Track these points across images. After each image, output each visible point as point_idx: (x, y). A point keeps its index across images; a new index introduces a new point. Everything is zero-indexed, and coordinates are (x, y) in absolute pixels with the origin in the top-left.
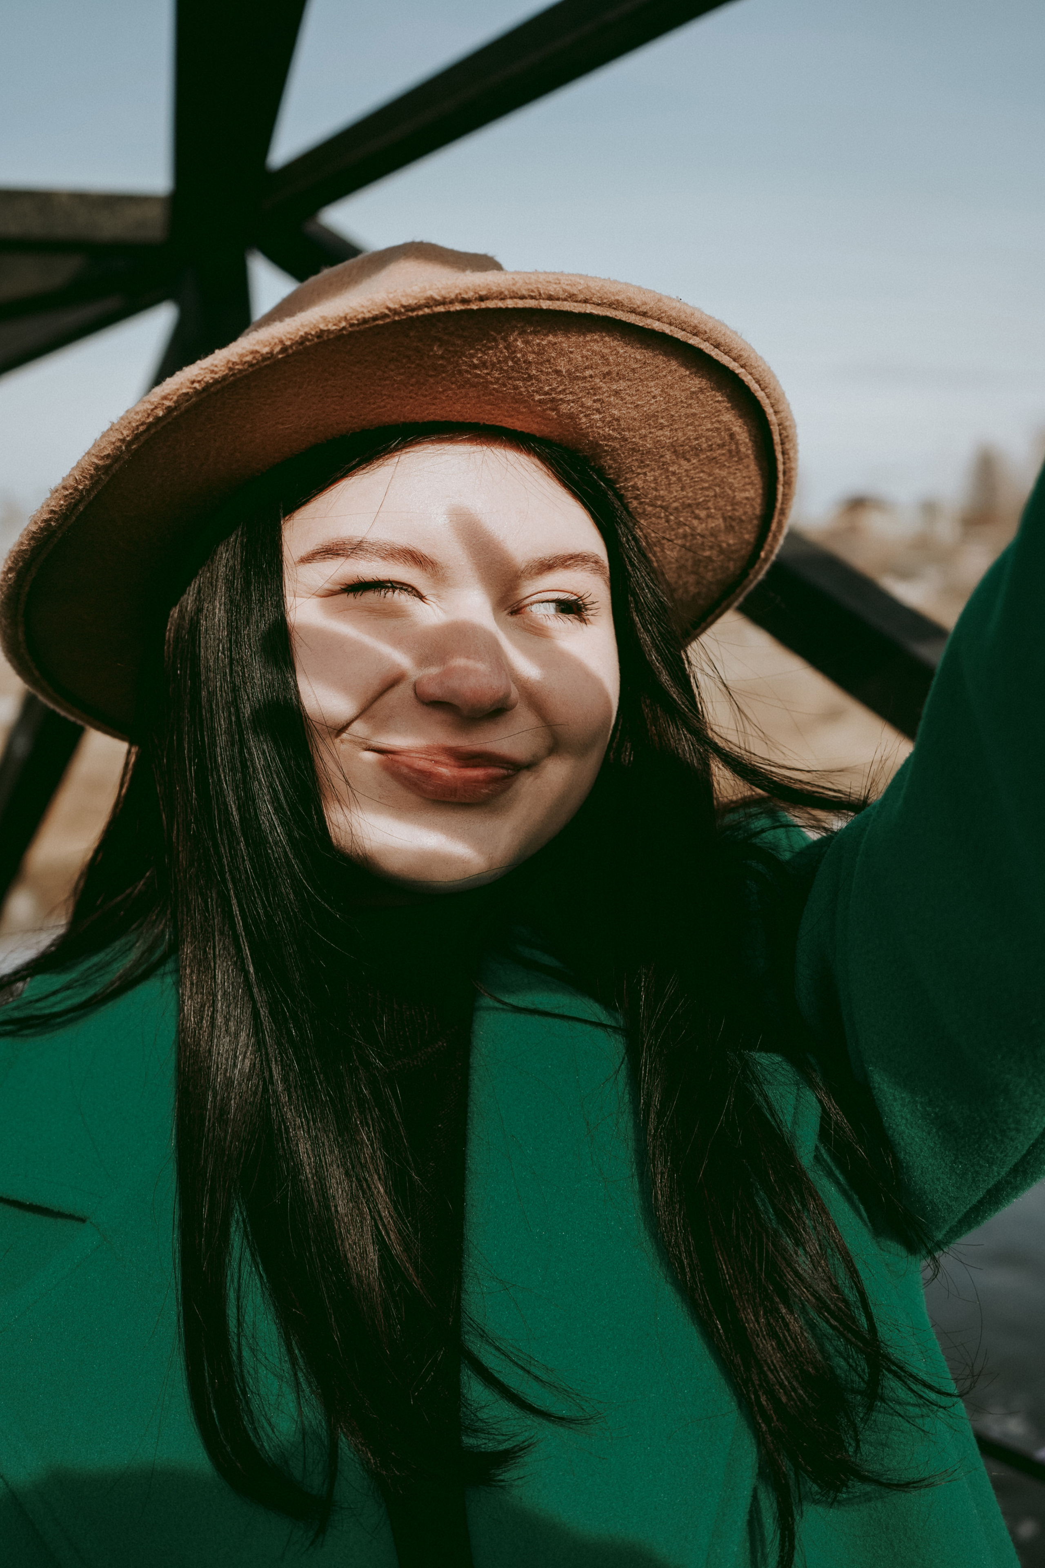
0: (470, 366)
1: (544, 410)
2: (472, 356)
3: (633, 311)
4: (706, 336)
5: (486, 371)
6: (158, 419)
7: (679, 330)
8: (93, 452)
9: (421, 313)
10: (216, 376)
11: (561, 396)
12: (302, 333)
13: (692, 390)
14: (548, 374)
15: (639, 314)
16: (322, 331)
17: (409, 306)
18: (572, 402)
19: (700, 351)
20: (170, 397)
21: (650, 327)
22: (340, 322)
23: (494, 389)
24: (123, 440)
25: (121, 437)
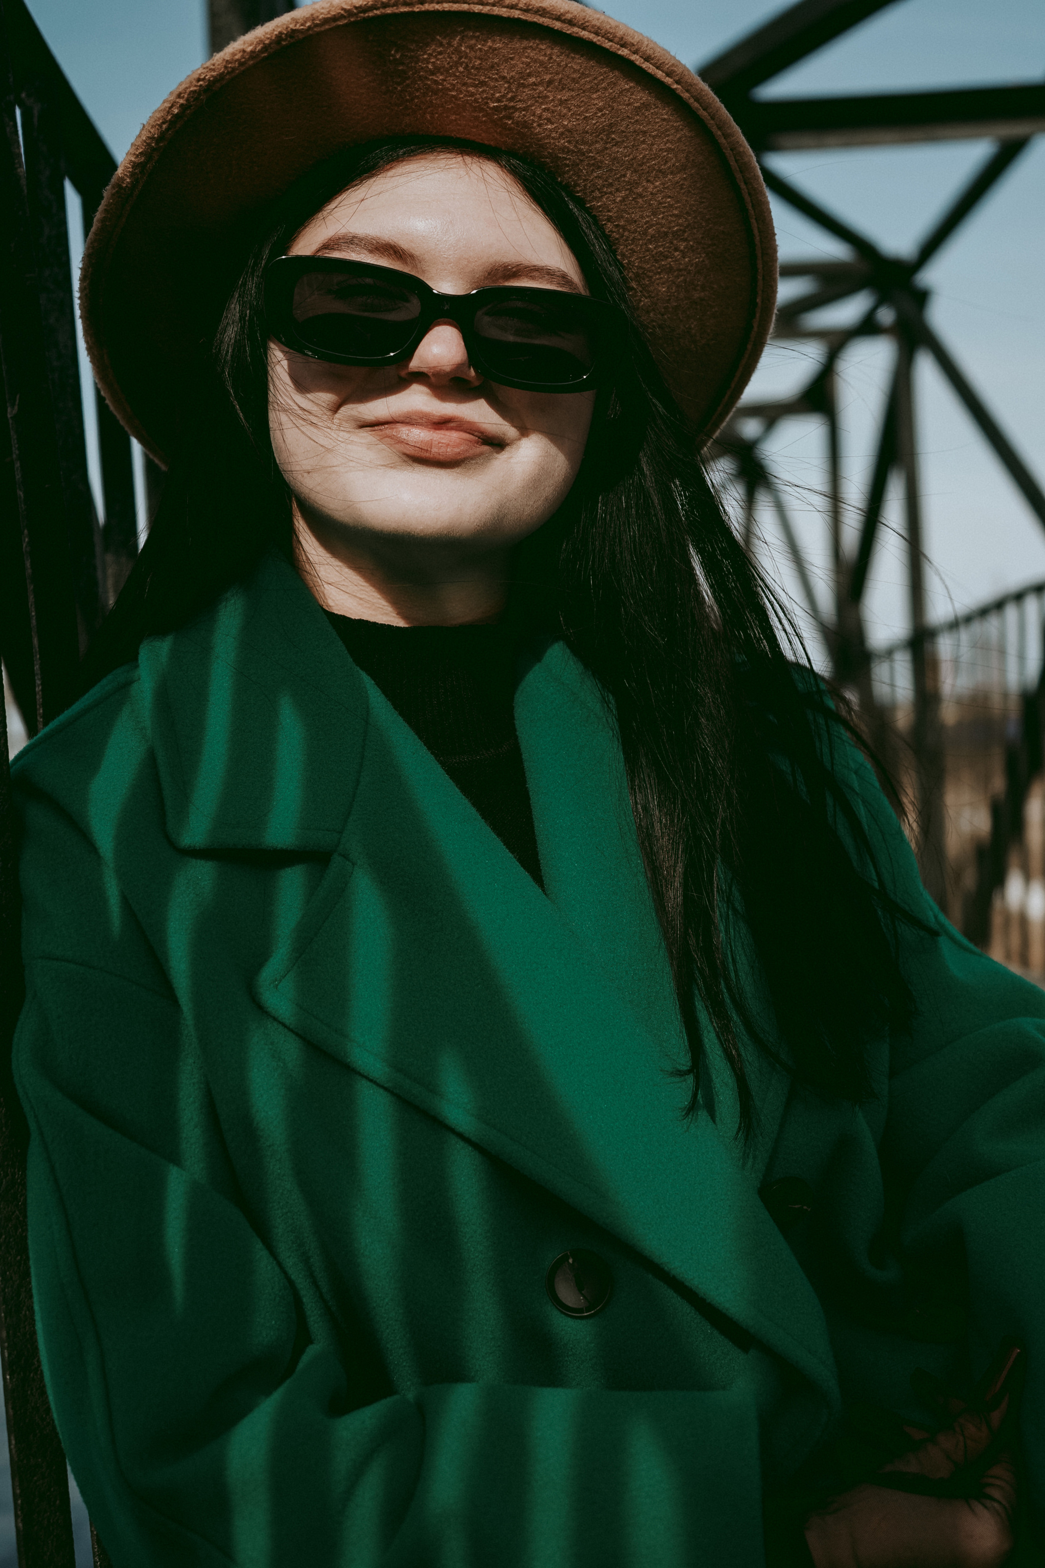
0: (426, 72)
1: (501, 119)
2: (427, 61)
3: (558, 18)
4: (633, 49)
5: (441, 77)
6: (176, 116)
7: (607, 41)
8: (131, 151)
9: (371, 14)
10: (214, 74)
11: (512, 104)
12: (276, 33)
13: (635, 105)
14: (496, 80)
15: (564, 21)
16: (293, 31)
17: (360, 7)
18: (524, 111)
19: (632, 63)
20: (182, 95)
21: (577, 35)
22: (306, 22)
23: (453, 96)
24: (152, 138)
25: (150, 135)
